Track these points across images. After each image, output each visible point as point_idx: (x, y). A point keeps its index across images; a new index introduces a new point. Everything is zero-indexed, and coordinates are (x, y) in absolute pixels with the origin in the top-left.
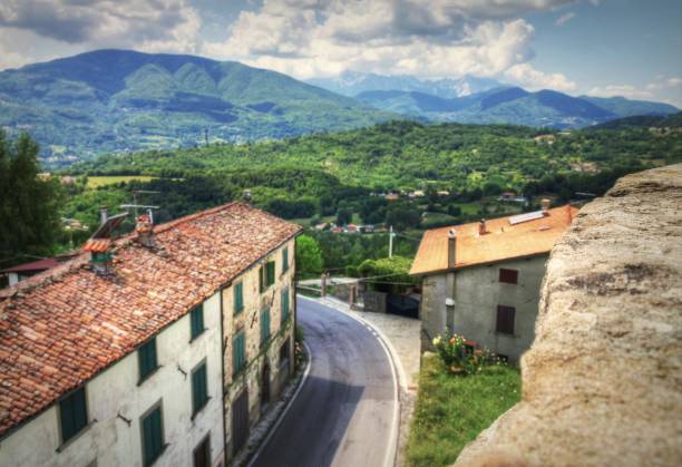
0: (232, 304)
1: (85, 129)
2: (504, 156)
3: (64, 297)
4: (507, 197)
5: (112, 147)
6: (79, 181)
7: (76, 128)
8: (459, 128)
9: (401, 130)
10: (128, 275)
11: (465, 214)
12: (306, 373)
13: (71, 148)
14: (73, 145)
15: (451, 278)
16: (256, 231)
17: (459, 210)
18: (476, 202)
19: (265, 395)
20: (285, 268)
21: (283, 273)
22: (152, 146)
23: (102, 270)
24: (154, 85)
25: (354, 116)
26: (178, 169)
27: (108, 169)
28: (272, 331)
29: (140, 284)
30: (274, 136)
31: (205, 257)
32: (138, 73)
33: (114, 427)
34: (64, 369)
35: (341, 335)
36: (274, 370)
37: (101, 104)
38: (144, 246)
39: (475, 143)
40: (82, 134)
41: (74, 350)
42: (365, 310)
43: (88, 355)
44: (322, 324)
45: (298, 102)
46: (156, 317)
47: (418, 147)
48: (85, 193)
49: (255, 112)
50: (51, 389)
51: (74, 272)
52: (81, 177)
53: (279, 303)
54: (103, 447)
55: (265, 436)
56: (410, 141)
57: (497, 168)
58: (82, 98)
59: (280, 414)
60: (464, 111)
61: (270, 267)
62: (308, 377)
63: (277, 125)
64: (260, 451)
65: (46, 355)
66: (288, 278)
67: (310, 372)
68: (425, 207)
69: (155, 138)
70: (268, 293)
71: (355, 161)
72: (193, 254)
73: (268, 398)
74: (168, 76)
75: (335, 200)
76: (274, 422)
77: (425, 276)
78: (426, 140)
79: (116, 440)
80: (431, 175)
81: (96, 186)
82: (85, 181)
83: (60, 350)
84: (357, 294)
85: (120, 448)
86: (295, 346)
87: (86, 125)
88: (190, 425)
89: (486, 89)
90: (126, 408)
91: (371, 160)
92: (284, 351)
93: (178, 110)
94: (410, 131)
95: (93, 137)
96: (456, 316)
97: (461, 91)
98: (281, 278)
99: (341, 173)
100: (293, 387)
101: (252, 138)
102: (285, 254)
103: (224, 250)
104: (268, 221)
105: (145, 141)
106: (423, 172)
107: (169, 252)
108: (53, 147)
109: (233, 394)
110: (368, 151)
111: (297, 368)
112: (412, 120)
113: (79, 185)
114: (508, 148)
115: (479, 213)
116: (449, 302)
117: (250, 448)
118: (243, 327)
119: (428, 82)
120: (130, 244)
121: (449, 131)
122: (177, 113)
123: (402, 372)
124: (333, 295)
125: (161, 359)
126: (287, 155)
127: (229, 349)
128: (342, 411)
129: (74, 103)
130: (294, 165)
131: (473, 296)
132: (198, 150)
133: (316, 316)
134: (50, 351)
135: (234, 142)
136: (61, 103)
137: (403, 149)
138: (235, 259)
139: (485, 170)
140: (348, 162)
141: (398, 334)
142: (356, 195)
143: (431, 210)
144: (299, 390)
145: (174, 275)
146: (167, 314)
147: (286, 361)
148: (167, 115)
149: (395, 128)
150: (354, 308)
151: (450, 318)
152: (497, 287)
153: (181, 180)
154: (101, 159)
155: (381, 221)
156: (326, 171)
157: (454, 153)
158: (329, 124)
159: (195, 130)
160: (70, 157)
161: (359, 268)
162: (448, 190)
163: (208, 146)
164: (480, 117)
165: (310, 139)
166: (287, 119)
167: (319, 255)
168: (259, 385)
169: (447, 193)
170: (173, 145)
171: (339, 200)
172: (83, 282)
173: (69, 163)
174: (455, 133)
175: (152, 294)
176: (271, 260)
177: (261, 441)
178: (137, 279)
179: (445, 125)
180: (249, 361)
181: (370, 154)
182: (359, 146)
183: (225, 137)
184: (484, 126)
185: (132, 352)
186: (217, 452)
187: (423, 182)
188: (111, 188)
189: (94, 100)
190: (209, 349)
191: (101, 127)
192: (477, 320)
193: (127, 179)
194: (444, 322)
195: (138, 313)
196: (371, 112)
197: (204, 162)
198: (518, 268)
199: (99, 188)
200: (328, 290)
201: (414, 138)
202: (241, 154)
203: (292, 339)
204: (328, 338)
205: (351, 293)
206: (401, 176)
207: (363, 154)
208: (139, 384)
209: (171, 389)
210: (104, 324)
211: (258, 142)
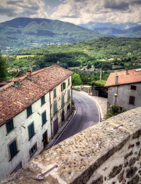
0: (53, 95)
1: (15, 42)
2: (138, 48)
3: (7, 94)
4: (139, 60)
5: (23, 47)
6: (14, 57)
7: (13, 41)
8: (125, 39)
9: (107, 40)
10: (24, 88)
11: (126, 66)
12: (75, 113)
13: (12, 47)
14: (12, 46)
15: (116, 88)
16: (60, 74)
17: (123, 64)
18: (129, 62)
19: (63, 120)
20: (69, 84)
21: (68, 86)
22: (34, 46)
23: (17, 87)
24: (34, 28)
25: (93, 36)
26: (41, 53)
27: (22, 53)
28: (65, 102)
29: (27, 90)
30: (69, 42)
31: (46, 82)
32: (29, 24)
33: (21, 129)
34: (7, 114)
35: (85, 102)
36: (66, 112)
37: (20, 34)
38: (28, 79)
39: (130, 44)
40: (14, 43)
41: (9, 109)
42: (93, 95)
43: (13, 111)
44: (80, 99)
45: (76, 32)
46: (31, 100)
47: (112, 45)
48: (16, 60)
49: (63, 35)
50: (4, 120)
51: (10, 87)
52: (15, 56)
53: (67, 94)
54: (18, 134)
55: (63, 131)
56: (110, 43)
57: (136, 52)
58: (14, 33)
59: (67, 125)
60: (127, 34)
61: (64, 84)
62: (75, 114)
63: (70, 39)
64: (61, 134)
65: (2, 111)
66: (69, 87)
67: (76, 113)
68: (113, 63)
69: (35, 44)
70: (64, 91)
71: (93, 49)
72: (42, 81)
73: (64, 120)
74: (38, 25)
75: (87, 61)
76: (65, 127)
77: (109, 87)
78: (114, 43)
79: (21, 132)
80: (116, 54)
81: (19, 58)
82: (16, 57)
83: (6, 109)
84: (90, 91)
85: (23, 134)
86: (72, 106)
87: (15, 40)
88: (42, 128)
89: (134, 26)
90: (24, 124)
91: (98, 49)
92: (68, 107)
93: (41, 35)
94: (109, 40)
95: (18, 44)
96: (118, 99)
97: (126, 27)
98: (67, 87)
99: (88, 53)
100: (71, 117)
101: (63, 43)
102: (69, 80)
103: (51, 80)
104: (64, 71)
105: (32, 45)
106: (113, 53)
107: (35, 81)
108: (7, 47)
109: (54, 119)
110: (97, 46)
111: (72, 112)
112: (110, 37)
113: (14, 58)
114: (140, 45)
115: (130, 65)
116: (116, 94)
117: (58, 134)
118: (56, 101)
119: (116, 24)
120: (25, 79)
121: (121, 40)
122: (41, 36)
123: (102, 114)
124: (84, 91)
125: (33, 111)
126: (73, 48)
127: (52, 108)
128: (84, 124)
129: (12, 34)
130: (75, 51)
131: (123, 93)
132: (47, 47)
133: (79, 97)
134: (3, 110)
135: (57, 44)
136: (8, 34)
137: (107, 46)
138: (54, 83)
139: (132, 52)
140: (91, 50)
141: (101, 102)
142: (93, 60)
143: (115, 64)
144: (72, 118)
145: (36, 88)
146: (34, 99)
147: (69, 110)
148: (38, 37)
149: (105, 39)
150: (89, 95)
151: (116, 99)
152: (130, 91)
153: (42, 56)
154: (20, 50)
155: (100, 68)
156: (84, 53)
157: (123, 47)
158: (85, 38)
159: (46, 41)
160: (12, 50)
161: (91, 83)
162: (121, 58)
163: (50, 46)
164: (131, 35)
165: (79, 43)
166: (73, 37)
167: (80, 79)
168: (61, 117)
169: (120, 59)
170: (40, 46)
171: (88, 61)
172: (12, 91)
173: (11, 52)
174: (124, 40)
175: (30, 93)
176: (64, 82)
177: (61, 132)
178: (26, 89)
179: (120, 38)
180: (58, 111)
181: (97, 47)
182: (94, 45)
183: (55, 43)
184: (132, 38)
185: (25, 110)
186: (49, 135)
187: (113, 56)
188: (23, 59)
189: (18, 33)
190: (47, 108)
191: (20, 41)
192: (124, 100)
193: (27, 56)
194: (114, 100)
195: (26, 99)
196: (97, 34)
197: (49, 50)
198: (137, 85)
199: (20, 59)
200: (83, 89)
201: (110, 42)
202: (60, 48)
203: (71, 104)
204: (82, 103)
205: (89, 90)
206: (106, 54)
207: (95, 47)
208: (27, 118)
209: (36, 119)
210: (17, 102)
211: (64, 44)
